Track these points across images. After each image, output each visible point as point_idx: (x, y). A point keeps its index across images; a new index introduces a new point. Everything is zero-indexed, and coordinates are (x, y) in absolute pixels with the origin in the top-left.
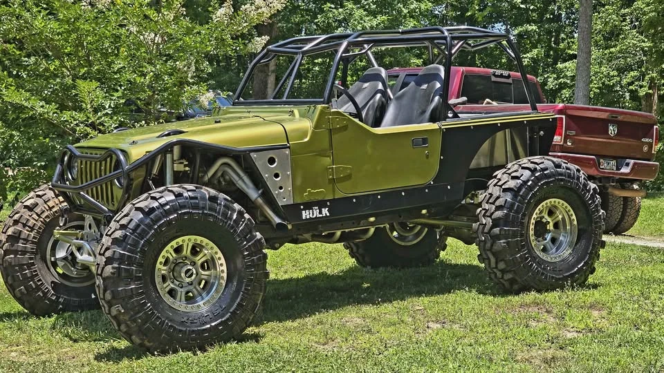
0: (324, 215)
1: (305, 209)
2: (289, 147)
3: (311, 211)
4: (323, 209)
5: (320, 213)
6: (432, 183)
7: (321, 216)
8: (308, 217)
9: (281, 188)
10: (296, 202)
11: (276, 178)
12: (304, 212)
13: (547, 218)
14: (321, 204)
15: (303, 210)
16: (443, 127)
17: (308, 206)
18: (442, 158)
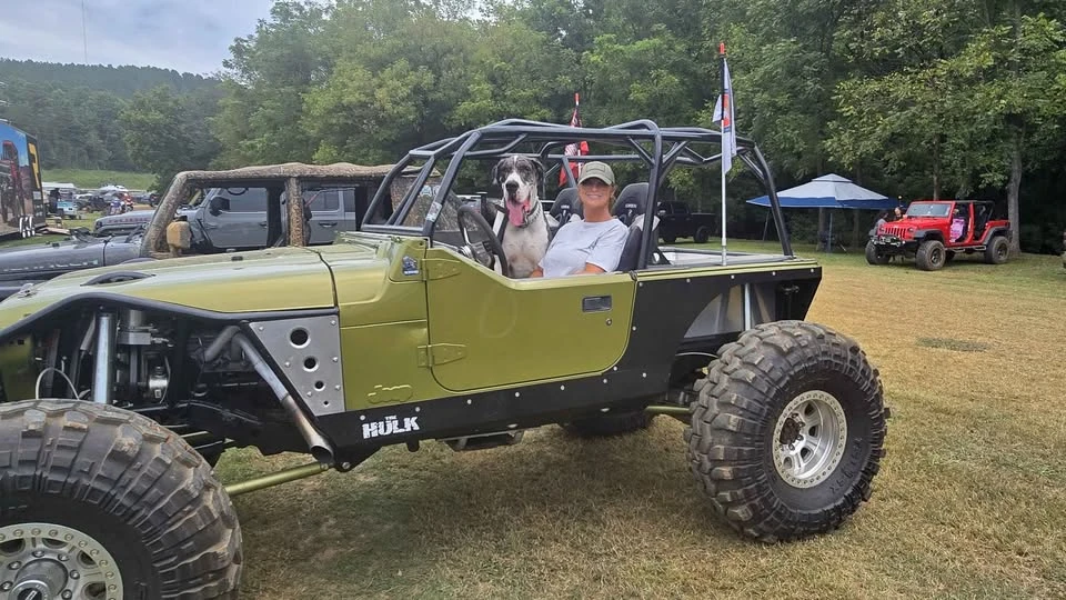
0: (409, 429)
1: (368, 421)
2: (337, 314)
3: (381, 423)
4: (407, 420)
5: (401, 425)
6: (615, 369)
7: (402, 430)
8: (375, 434)
9: (319, 385)
10: (350, 409)
11: (310, 368)
12: (366, 426)
13: (801, 418)
14: (402, 411)
15: (364, 422)
16: (639, 279)
17: (377, 415)
18: (634, 329)
